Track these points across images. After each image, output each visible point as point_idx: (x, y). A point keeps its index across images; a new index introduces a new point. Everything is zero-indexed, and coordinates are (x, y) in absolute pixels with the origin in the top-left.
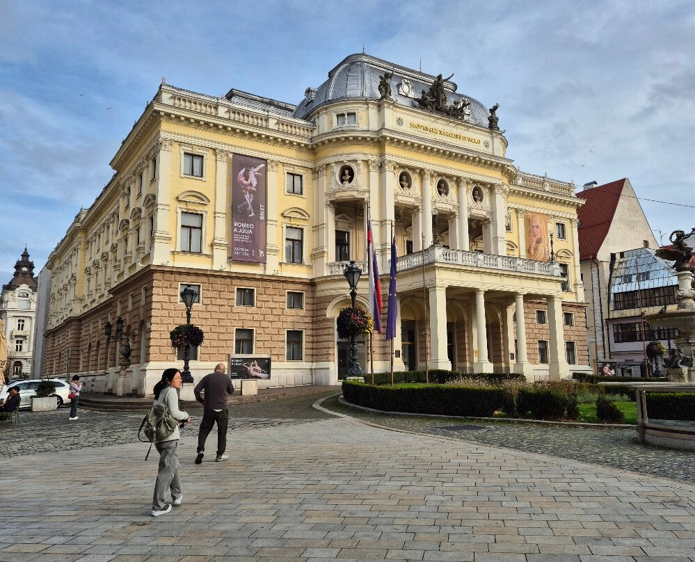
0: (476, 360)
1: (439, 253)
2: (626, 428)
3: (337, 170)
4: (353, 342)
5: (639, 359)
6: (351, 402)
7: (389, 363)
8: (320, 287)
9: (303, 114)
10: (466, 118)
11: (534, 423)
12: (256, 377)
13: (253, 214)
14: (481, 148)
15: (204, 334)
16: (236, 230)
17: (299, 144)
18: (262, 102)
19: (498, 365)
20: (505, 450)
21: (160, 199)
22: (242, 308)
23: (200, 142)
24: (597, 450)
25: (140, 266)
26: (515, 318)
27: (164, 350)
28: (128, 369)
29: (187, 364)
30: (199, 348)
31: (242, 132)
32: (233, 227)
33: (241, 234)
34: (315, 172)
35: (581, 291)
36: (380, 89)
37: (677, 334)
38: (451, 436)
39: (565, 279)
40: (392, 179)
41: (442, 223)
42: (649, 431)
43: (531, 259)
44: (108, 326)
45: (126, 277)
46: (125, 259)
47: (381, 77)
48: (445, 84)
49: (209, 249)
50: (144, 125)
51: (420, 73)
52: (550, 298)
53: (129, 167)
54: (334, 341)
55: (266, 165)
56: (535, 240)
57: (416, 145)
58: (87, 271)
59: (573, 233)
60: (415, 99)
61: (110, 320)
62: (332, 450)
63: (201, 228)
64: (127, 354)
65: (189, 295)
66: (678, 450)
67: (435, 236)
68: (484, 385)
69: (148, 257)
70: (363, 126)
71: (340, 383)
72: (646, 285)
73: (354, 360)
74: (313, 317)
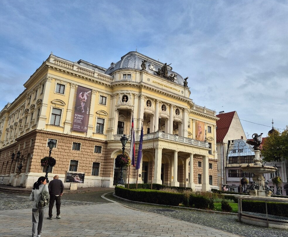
0: (172, 180)
1: (160, 134)
2: (233, 214)
3: (121, 96)
4: (121, 170)
5: (238, 185)
6: (118, 196)
7: (136, 179)
8: (109, 145)
9: (109, 72)
10: (175, 81)
11: (195, 210)
12: (77, 182)
13: (84, 111)
14: (180, 94)
15: (56, 162)
16: (75, 117)
17: (106, 84)
18: (93, 66)
19: (181, 183)
20: (183, 222)
21: (44, 102)
22: (74, 151)
23: (64, 80)
24: (221, 223)
25: (31, 129)
26: (189, 164)
27: (37, 167)
28: (20, 175)
29: (47, 174)
30: (53, 167)
31: (83, 77)
32: (74, 116)
33: (78, 119)
34: (112, 96)
35: (216, 155)
36: (141, 66)
37: (253, 175)
38: (160, 214)
39: (210, 149)
40: (144, 102)
41: (163, 122)
42: (243, 217)
43: (197, 139)
44: (13, 155)
45: (24, 134)
46: (25, 126)
47: (142, 62)
48: (168, 67)
49: (63, 124)
50: (41, 70)
51: (158, 62)
52: (204, 157)
53: (32, 87)
54: (113, 168)
55: (92, 92)
56: (199, 132)
57: (154, 90)
58: (7, 130)
59: (214, 131)
60: (155, 72)
61: (14, 152)
62: (108, 217)
63: (60, 115)
64: (20, 168)
65: (52, 144)
66: (255, 226)
67: (159, 127)
68: (176, 192)
69: (35, 126)
70: (134, 80)
71: (114, 187)
72: (242, 154)
73: (121, 177)
74: (105, 157)
